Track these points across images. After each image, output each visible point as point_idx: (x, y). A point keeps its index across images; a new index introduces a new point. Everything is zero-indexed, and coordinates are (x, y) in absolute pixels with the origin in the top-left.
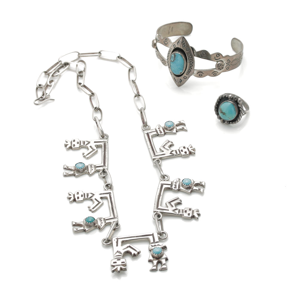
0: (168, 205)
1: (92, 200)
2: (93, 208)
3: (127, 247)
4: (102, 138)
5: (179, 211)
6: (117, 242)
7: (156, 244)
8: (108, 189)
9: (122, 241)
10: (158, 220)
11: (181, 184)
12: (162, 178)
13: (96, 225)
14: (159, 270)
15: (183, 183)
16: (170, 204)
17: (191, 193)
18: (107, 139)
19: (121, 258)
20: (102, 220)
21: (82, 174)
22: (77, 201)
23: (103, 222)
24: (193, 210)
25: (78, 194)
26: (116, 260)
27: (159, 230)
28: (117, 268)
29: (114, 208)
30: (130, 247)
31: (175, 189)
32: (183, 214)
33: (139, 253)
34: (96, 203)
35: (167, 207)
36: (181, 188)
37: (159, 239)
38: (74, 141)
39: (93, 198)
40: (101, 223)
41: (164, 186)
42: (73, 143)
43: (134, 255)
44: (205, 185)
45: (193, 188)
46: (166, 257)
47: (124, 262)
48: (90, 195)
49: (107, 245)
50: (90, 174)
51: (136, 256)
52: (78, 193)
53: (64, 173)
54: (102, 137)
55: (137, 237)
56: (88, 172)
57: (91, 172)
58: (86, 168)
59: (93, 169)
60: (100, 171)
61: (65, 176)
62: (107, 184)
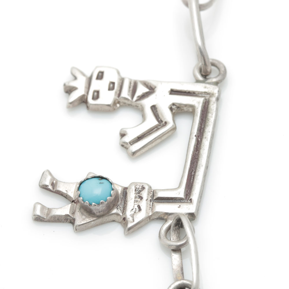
4: (200, 78)
18: (217, 83)
21: (100, 220)
38: (100, 76)
42: (96, 85)
54: (202, 75)
56: (124, 216)
57: (132, 216)
58: (116, 198)
59: (142, 208)
60: (166, 220)
61: (38, 219)
62: (179, 284)
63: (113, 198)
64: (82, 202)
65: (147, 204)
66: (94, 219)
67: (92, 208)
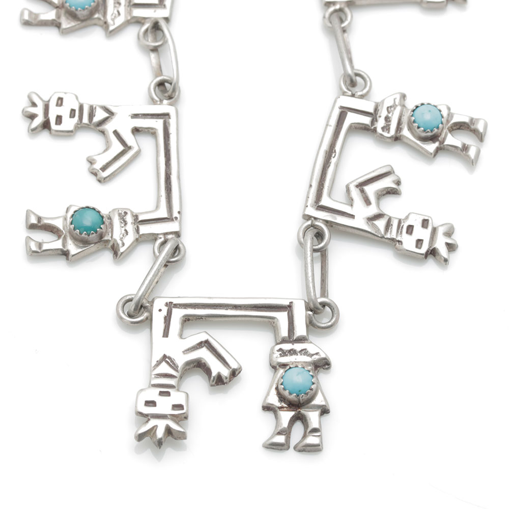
0: (355, 193)
1: (103, 132)
2: (104, 169)
3: (200, 345)
5: (388, 225)
6: (168, 319)
7: (298, 347)
8: (161, 101)
9: (185, 316)
10: (315, 251)
11: (405, 119)
12: (345, 84)
13: (106, 238)
14: (295, 448)
15: (414, 122)
16: (362, 191)
17: (435, 155)
19: (172, 387)
20: (129, 219)
21: (84, 24)
22: (53, 132)
23: (130, 228)
24: (435, 226)
25: (61, 105)
26: (153, 394)
27: (312, 294)
28: (156, 426)
29: (174, 178)
30: (206, 344)
31: (386, 134)
32: (399, 238)
33: (234, 373)
34: (117, 147)
35: (351, 202)
36: (406, 132)
37: (307, 326)
39: (109, 127)
40: (123, 232)
41: (351, 118)
43: (219, 381)
44: (485, 133)
45: (444, 139)
46: (323, 403)
47: (180, 407)
48: (100, 115)
49: (132, 323)
50: (111, 28)
51: (224, 383)
52: (60, 102)
53: (22, 14)
55: (236, 307)
56: (105, 20)
57: (113, 20)
58: (98, 5)
59: (121, 12)
60: (143, 24)
61: (27, 24)
62: (160, 80)
63: (96, 4)
64: (69, 8)
65: (125, 9)
66: (79, 22)
67: (78, 13)
